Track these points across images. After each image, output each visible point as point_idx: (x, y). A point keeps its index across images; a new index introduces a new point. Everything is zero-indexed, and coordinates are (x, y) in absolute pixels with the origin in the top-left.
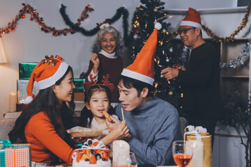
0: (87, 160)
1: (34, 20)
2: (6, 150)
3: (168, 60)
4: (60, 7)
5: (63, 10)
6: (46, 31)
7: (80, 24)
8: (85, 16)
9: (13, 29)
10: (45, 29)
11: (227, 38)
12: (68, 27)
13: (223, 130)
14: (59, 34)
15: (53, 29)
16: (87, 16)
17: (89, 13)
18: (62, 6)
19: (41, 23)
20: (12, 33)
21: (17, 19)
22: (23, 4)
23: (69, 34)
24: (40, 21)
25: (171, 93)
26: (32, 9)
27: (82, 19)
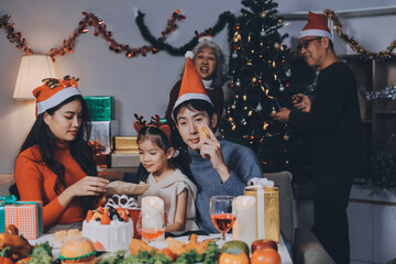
0: (98, 219)
1: (101, 35)
2: (7, 207)
3: (282, 89)
4: (136, 15)
5: (140, 19)
6: (117, 51)
7: (165, 39)
8: (172, 27)
9: (70, 49)
10: (115, 48)
11: (381, 53)
12: (148, 44)
13: (378, 194)
14: (134, 55)
15: (126, 48)
16: (175, 27)
17: (178, 23)
18: (139, 13)
19: (109, 40)
20: (69, 55)
21: (76, 35)
22: (84, 13)
23: (150, 54)
24: (108, 36)
25: (286, 137)
26: (96, 20)
27: (168, 31)
